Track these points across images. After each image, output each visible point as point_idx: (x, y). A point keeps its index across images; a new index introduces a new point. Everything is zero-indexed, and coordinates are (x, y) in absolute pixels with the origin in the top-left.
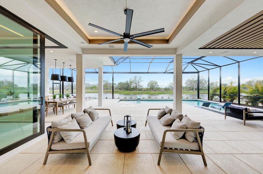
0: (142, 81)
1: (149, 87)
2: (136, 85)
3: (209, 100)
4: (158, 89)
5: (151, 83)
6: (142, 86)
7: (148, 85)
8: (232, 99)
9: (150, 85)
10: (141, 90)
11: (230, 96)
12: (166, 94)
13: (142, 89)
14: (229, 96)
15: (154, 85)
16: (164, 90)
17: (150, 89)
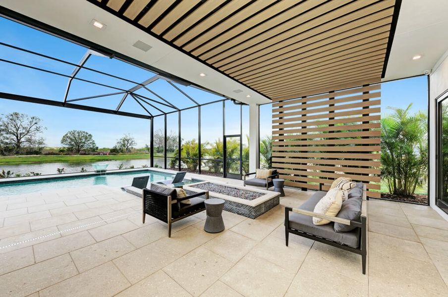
0: (42, 129)
1: (67, 146)
2: (18, 140)
3: (166, 168)
4: (94, 151)
5: (72, 137)
6: (40, 143)
7: (63, 141)
8: (195, 164)
9: (69, 140)
10: (36, 153)
11: (193, 159)
12: (111, 160)
13: (41, 149)
14: (191, 160)
15: (84, 140)
16: (109, 151)
17: (69, 149)
